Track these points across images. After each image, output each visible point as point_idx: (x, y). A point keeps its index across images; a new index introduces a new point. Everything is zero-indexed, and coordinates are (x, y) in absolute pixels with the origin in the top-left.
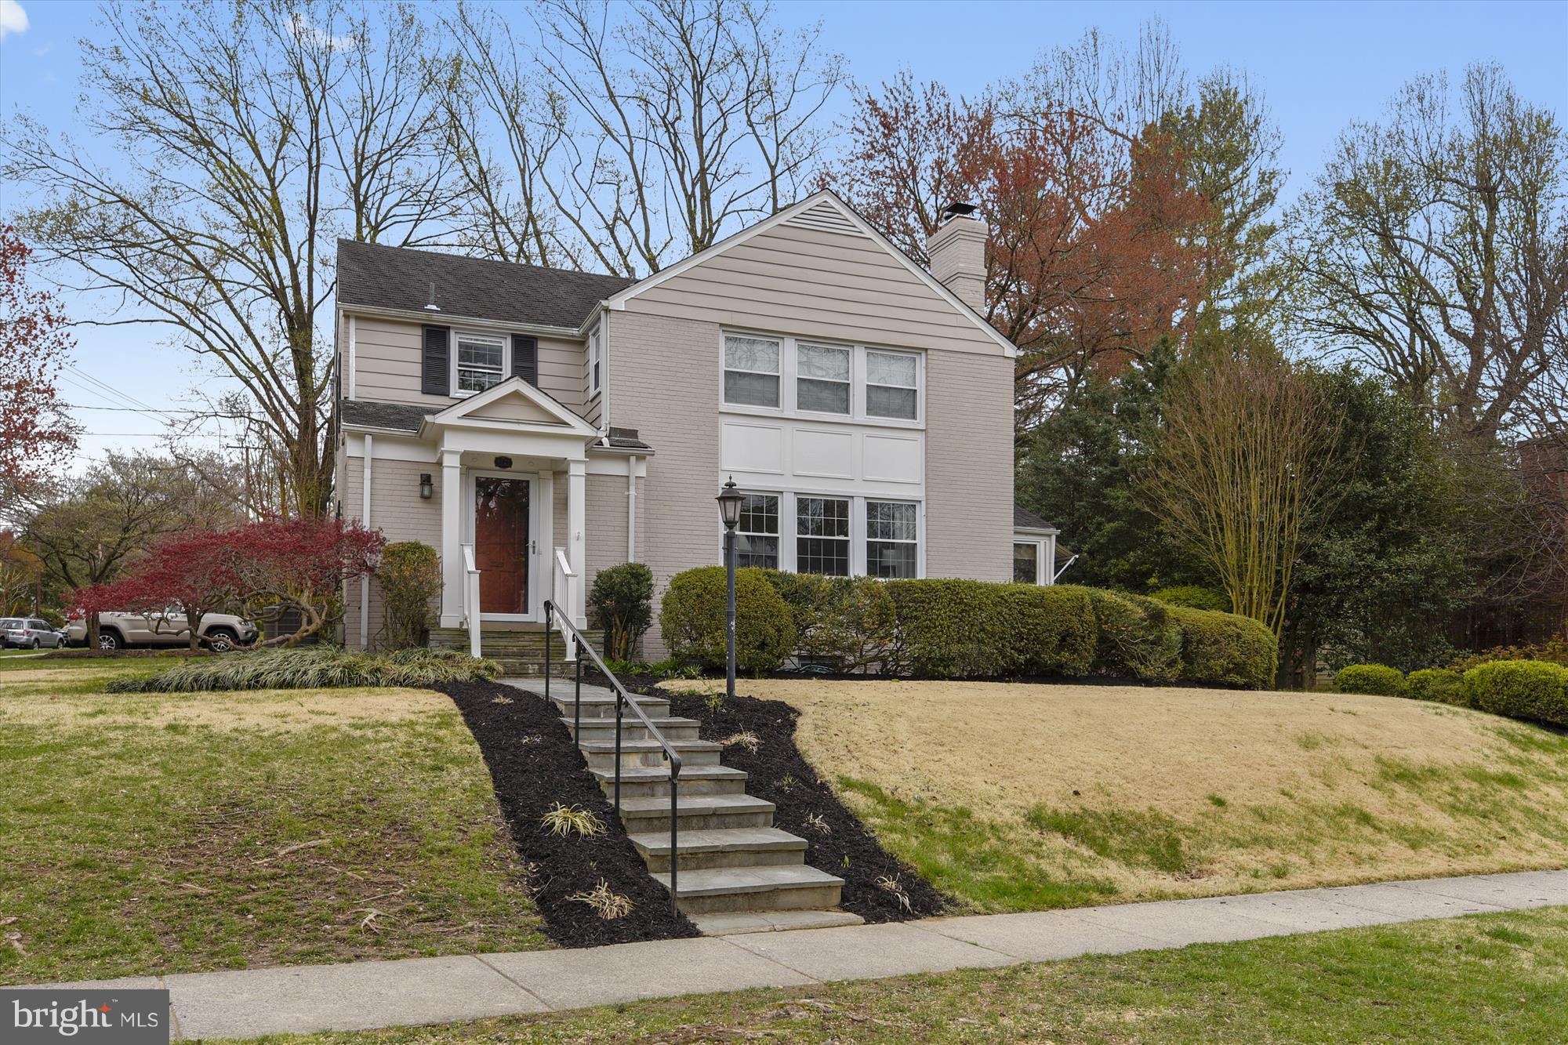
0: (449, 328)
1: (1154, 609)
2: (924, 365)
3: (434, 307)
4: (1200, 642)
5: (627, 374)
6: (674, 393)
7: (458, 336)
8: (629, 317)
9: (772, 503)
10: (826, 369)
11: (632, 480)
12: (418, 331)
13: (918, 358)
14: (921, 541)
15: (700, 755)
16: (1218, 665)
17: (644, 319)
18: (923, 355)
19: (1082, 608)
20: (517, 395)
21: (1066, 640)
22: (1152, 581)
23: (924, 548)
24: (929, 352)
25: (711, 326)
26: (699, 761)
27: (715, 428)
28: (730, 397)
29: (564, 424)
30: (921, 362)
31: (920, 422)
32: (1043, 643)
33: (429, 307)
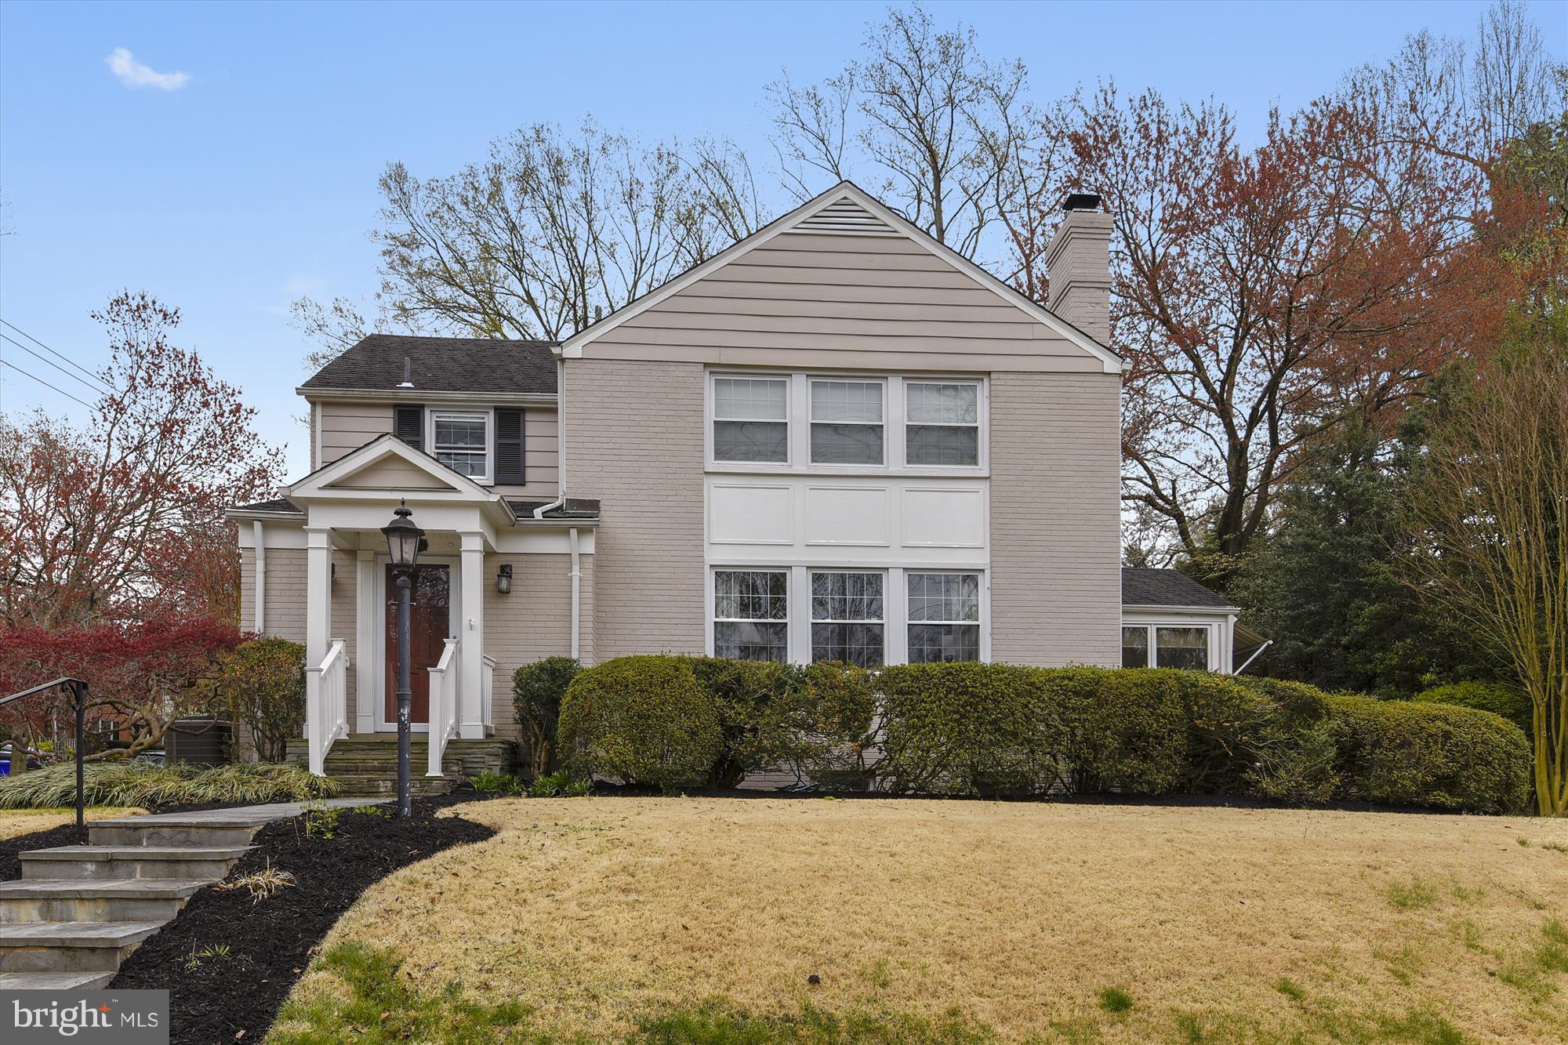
0: (423, 406)
1: (1298, 698)
2: (986, 393)
3: (410, 385)
4: (1376, 744)
5: (586, 434)
6: (646, 453)
7: (435, 415)
8: (589, 365)
9: (778, 582)
10: (847, 409)
11: (575, 558)
12: (390, 413)
13: (979, 385)
14: (984, 621)
15: (141, 905)
16: (1408, 779)
17: (607, 366)
18: (986, 381)
19: (1160, 697)
20: (392, 458)
21: (1134, 741)
22: (1428, 677)
23: (989, 630)
24: (993, 376)
25: (692, 368)
26: (139, 913)
27: (699, 492)
28: (719, 455)
29: (453, 489)
30: (983, 390)
31: (982, 468)
32: (1095, 747)
33: (404, 385)
